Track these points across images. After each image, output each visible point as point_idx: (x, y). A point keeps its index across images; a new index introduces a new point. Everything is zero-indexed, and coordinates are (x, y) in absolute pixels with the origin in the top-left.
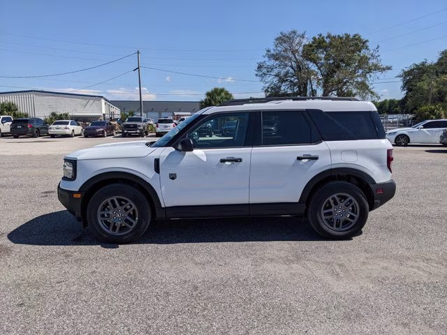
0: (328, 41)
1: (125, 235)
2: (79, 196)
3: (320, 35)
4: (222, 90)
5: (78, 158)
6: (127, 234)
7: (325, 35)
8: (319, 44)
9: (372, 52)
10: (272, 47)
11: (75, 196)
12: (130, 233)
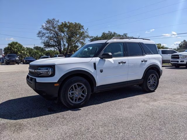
0: (68, 24)
1: (81, 103)
2: (58, 85)
3: (65, 22)
4: (17, 43)
5: (56, 63)
6: (82, 102)
7: (67, 22)
8: (64, 25)
9: (85, 30)
10: (44, 25)
11: (55, 85)
12: (83, 101)
